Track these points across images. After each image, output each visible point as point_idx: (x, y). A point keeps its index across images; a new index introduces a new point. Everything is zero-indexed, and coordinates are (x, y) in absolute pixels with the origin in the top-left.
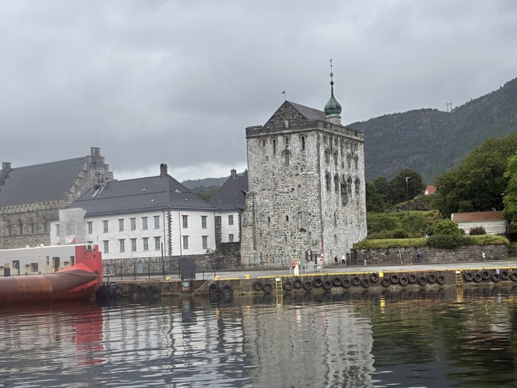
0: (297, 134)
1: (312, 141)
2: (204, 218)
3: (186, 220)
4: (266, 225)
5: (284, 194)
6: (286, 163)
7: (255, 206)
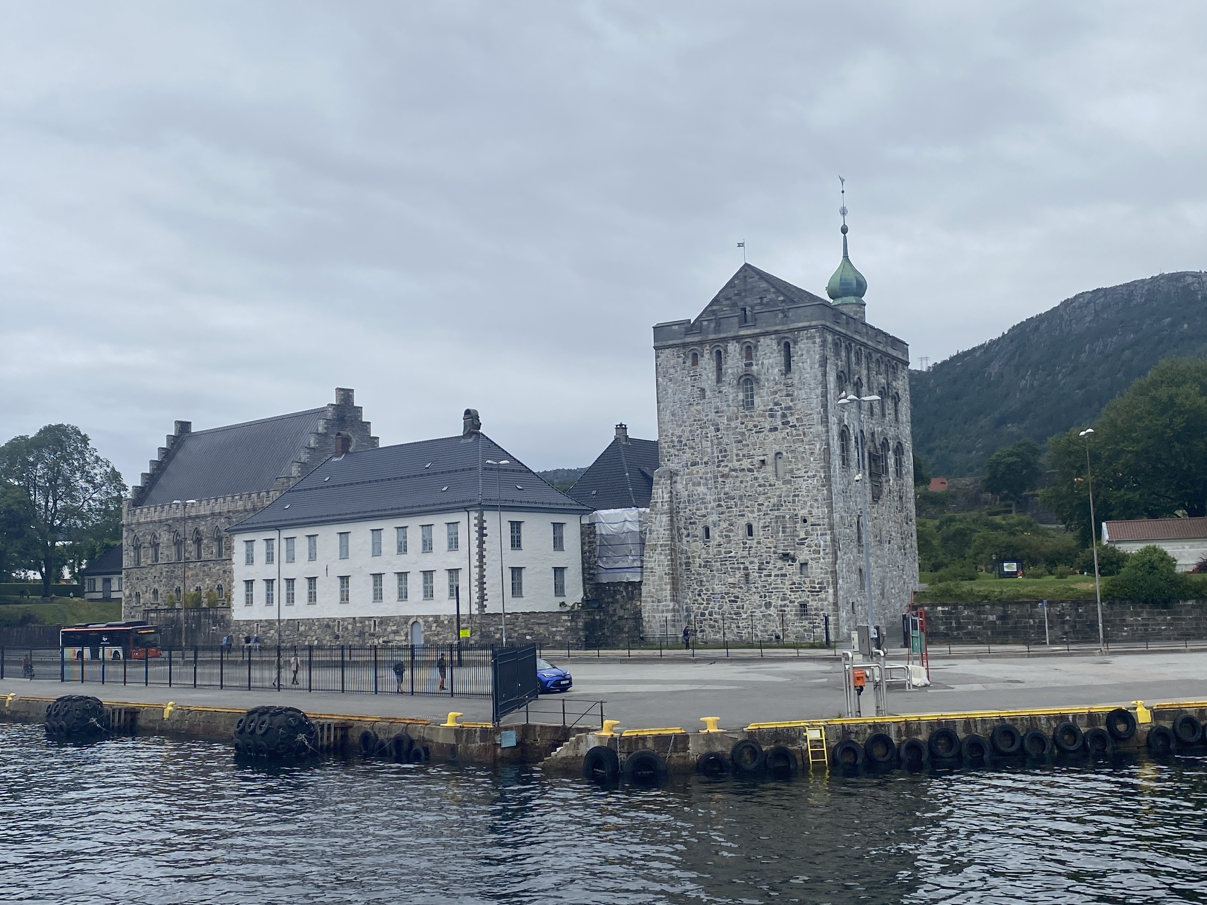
0: (773, 336)
1: (808, 352)
2: (558, 527)
3: (519, 532)
4: (700, 544)
5: (740, 474)
6: (747, 402)
7: (675, 501)
